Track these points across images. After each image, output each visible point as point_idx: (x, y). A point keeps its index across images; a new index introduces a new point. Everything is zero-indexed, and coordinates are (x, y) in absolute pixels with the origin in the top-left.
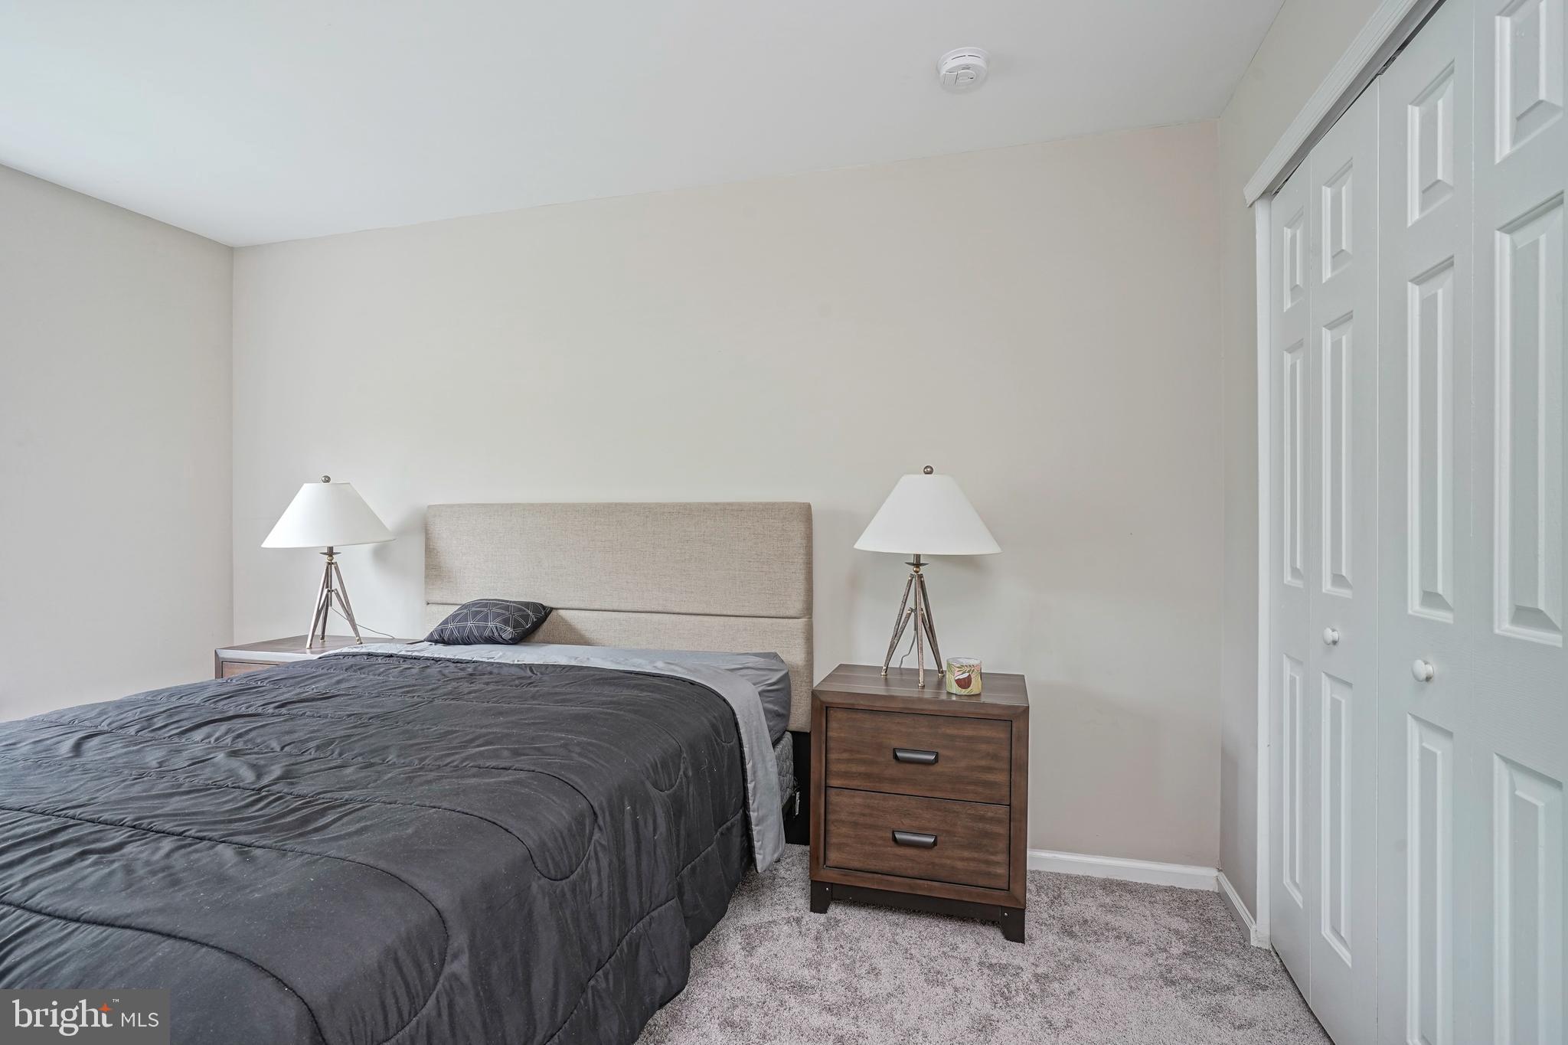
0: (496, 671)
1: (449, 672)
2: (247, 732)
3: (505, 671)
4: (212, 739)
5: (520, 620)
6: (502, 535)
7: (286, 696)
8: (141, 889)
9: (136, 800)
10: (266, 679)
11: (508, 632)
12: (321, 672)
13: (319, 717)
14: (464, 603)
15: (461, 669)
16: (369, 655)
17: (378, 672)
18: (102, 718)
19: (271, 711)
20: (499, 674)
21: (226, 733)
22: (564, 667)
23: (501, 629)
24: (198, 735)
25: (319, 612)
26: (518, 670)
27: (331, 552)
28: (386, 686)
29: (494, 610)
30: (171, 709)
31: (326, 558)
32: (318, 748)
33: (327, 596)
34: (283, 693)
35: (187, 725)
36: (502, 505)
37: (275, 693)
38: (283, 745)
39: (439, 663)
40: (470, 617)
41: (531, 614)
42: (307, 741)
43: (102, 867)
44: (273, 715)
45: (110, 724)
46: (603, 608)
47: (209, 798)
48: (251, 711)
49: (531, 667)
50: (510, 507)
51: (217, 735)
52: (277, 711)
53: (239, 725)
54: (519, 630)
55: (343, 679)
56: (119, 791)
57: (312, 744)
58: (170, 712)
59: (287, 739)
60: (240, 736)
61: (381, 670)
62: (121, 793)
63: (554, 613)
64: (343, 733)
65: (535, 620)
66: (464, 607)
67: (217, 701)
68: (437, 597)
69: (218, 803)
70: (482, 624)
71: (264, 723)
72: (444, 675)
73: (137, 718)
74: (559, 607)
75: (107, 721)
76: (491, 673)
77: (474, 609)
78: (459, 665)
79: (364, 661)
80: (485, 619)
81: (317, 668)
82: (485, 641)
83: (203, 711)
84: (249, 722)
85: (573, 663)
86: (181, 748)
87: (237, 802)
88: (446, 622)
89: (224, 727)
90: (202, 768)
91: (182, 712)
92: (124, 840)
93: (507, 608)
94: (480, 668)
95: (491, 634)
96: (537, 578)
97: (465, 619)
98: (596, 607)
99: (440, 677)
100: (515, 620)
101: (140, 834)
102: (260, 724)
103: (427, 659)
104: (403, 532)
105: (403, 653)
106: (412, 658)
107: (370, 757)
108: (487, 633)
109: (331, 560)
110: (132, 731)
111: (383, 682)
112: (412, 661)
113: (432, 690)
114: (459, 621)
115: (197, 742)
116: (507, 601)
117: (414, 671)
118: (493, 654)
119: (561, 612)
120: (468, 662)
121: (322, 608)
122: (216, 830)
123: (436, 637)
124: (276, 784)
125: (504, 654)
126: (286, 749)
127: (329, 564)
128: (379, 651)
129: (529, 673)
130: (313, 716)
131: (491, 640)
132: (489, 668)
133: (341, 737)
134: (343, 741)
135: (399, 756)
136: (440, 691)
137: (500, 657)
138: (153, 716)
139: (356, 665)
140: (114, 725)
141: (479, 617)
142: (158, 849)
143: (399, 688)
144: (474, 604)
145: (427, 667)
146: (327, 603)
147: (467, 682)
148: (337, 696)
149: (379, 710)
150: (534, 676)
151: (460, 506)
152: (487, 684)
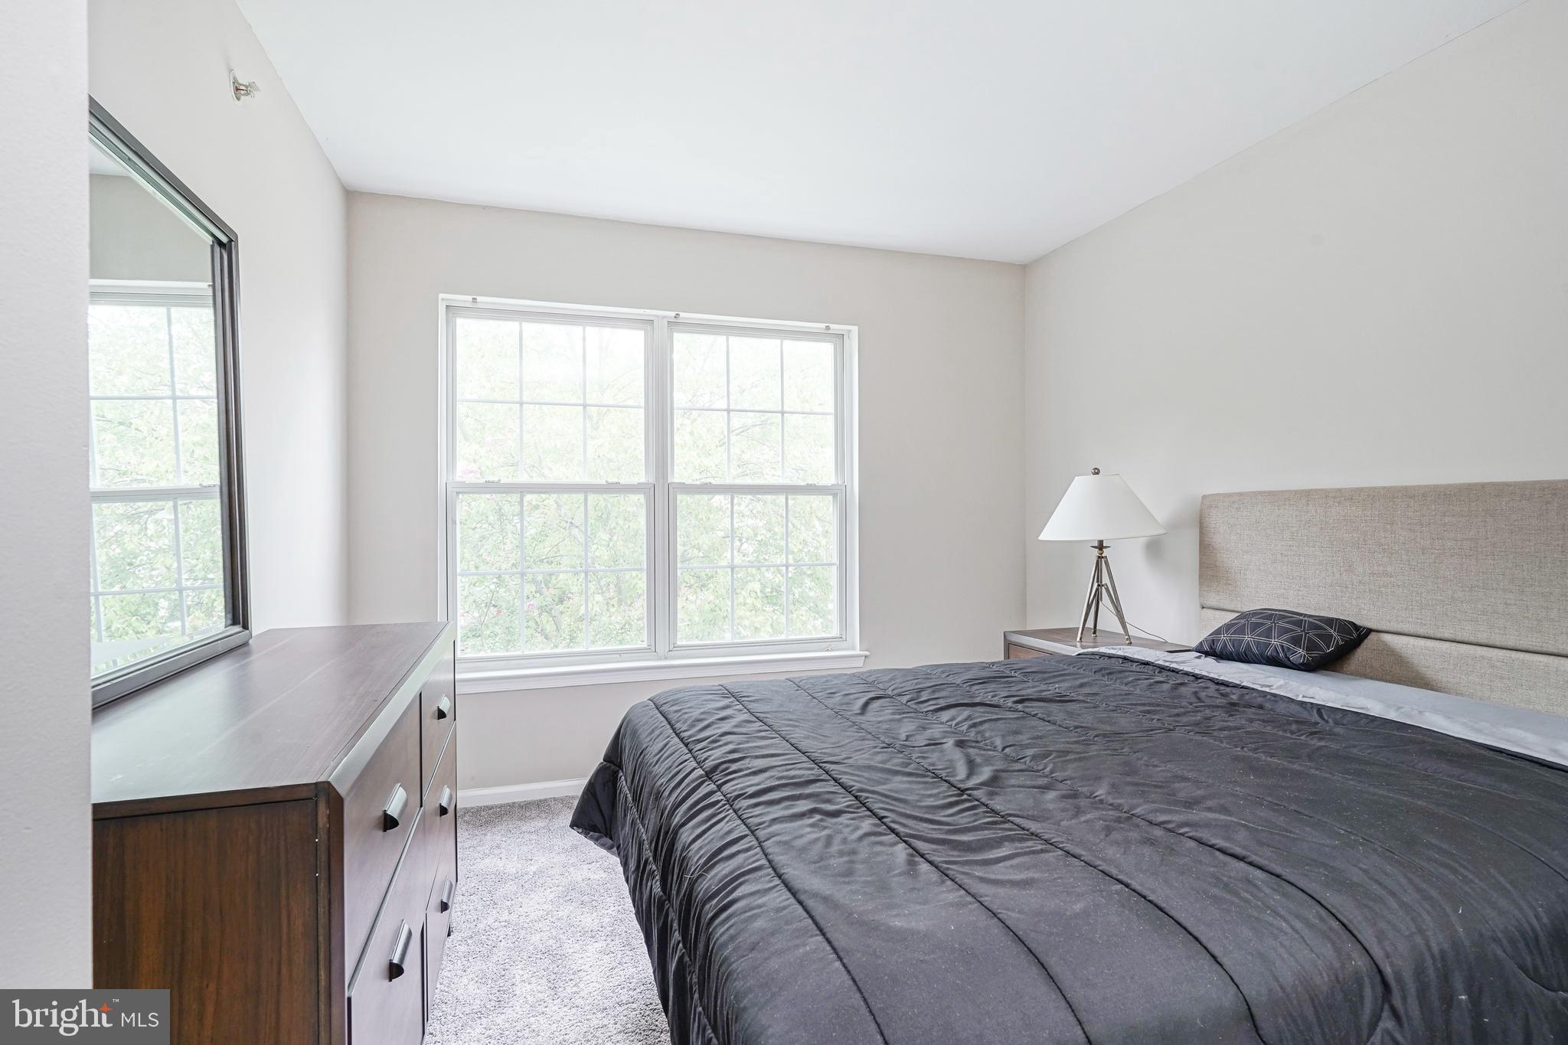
0: (1268, 705)
1: (1207, 696)
2: (981, 723)
3: (1281, 708)
4: (954, 723)
5: (1317, 640)
6: (1294, 529)
7: (1029, 691)
8: (826, 868)
9: (873, 770)
10: (1020, 669)
11: (1300, 654)
12: (1071, 670)
13: (1049, 722)
14: (1246, 609)
15: (1222, 695)
16: (1125, 659)
17: (1126, 681)
18: (890, 684)
19: (1010, 704)
20: (1271, 710)
21: (966, 720)
22: (1374, 719)
23: (1289, 649)
24: (945, 716)
25: (1089, 607)
26: (1298, 708)
27: (1101, 546)
28: (1128, 699)
29: (1281, 623)
30: (937, 685)
31: (1096, 552)
32: (1034, 758)
33: (1097, 590)
34: (1029, 687)
35: (942, 703)
36: (1296, 492)
37: (1020, 686)
38: (1005, 745)
39: (1200, 681)
40: (1248, 630)
41: (1335, 634)
42: (1027, 746)
43: (816, 830)
44: (1010, 710)
45: (893, 690)
46: (1459, 638)
47: (921, 786)
48: (995, 701)
49: (1320, 709)
50: (1307, 495)
51: (959, 719)
52: (1014, 705)
53: (979, 714)
54: (1316, 654)
55: (1086, 683)
56: (867, 756)
57: (1030, 752)
58: (935, 688)
59: (1011, 740)
60: (974, 725)
61: (1130, 679)
62: (867, 759)
63: (1373, 636)
64: (1060, 747)
65: (1341, 643)
66: (1244, 616)
67: (973, 685)
68: (1213, 600)
69: (923, 795)
70: (1263, 639)
71: (1000, 717)
72: (1199, 698)
73: (912, 688)
74: (1379, 627)
75: (892, 688)
76: (1261, 707)
77: (1253, 620)
78: (1222, 688)
79: (1117, 665)
80: (1268, 634)
81: (1069, 665)
82: (1267, 661)
83: (959, 692)
84: (988, 713)
85: (1392, 715)
86: (928, 726)
87: (938, 800)
88: (1218, 632)
89: (966, 712)
90: (933, 751)
91: (943, 690)
92: (843, 808)
93: (1299, 623)
94: (1247, 697)
95: (1275, 654)
96: (1346, 587)
97: (1241, 630)
98: (1447, 635)
99: (1193, 699)
100: (1310, 640)
101: (855, 806)
102: (996, 717)
103: (1187, 674)
104: (1174, 526)
105: (1160, 662)
106: (1169, 670)
107: (1079, 785)
108: (1269, 652)
109: (1101, 554)
110: (904, 699)
111: (1125, 695)
112: (1169, 673)
113: (1178, 715)
114: (1234, 633)
115: (942, 723)
116: (1301, 615)
117: (1166, 687)
118: (1271, 681)
119: (1387, 638)
120: (1236, 686)
121: (1092, 602)
122: (904, 825)
123: (1206, 648)
124: (978, 789)
125: (1286, 684)
126: (1007, 750)
127: (1099, 557)
128: (1135, 657)
129: (1316, 718)
130: (1043, 719)
131: (1274, 661)
132: (1260, 700)
133: (1058, 751)
134: (1060, 757)
135: (1109, 793)
136: (1185, 719)
137: (1280, 687)
138: (921, 690)
139: (1105, 669)
140: (896, 692)
141: (1259, 630)
142: (857, 828)
143: (1140, 704)
144: (1255, 613)
145: (1182, 684)
146: (1098, 597)
147: (1227, 712)
148: (1074, 701)
149: (1108, 728)
150: (1322, 722)
151: (1241, 494)
152: (1251, 721)
